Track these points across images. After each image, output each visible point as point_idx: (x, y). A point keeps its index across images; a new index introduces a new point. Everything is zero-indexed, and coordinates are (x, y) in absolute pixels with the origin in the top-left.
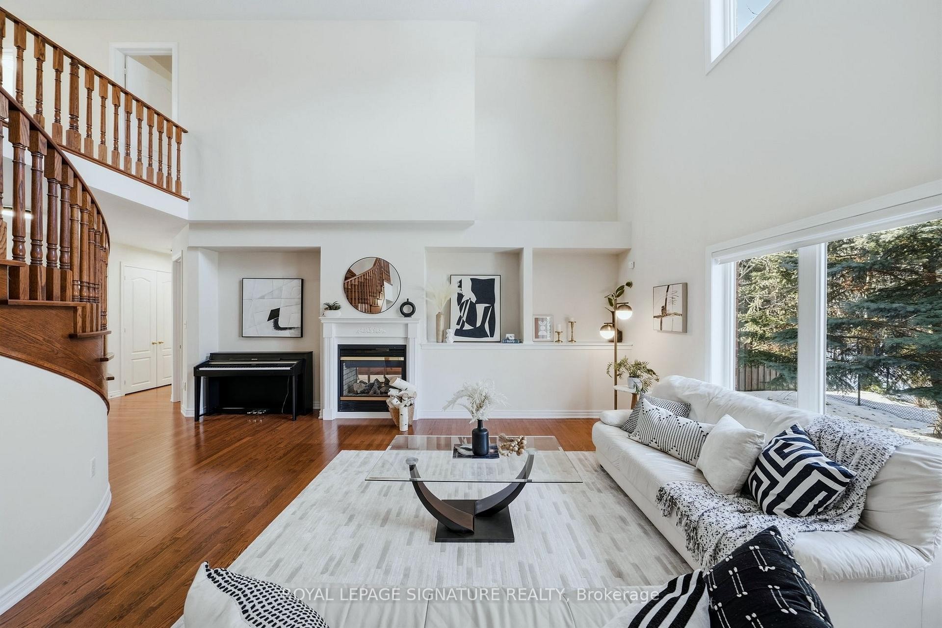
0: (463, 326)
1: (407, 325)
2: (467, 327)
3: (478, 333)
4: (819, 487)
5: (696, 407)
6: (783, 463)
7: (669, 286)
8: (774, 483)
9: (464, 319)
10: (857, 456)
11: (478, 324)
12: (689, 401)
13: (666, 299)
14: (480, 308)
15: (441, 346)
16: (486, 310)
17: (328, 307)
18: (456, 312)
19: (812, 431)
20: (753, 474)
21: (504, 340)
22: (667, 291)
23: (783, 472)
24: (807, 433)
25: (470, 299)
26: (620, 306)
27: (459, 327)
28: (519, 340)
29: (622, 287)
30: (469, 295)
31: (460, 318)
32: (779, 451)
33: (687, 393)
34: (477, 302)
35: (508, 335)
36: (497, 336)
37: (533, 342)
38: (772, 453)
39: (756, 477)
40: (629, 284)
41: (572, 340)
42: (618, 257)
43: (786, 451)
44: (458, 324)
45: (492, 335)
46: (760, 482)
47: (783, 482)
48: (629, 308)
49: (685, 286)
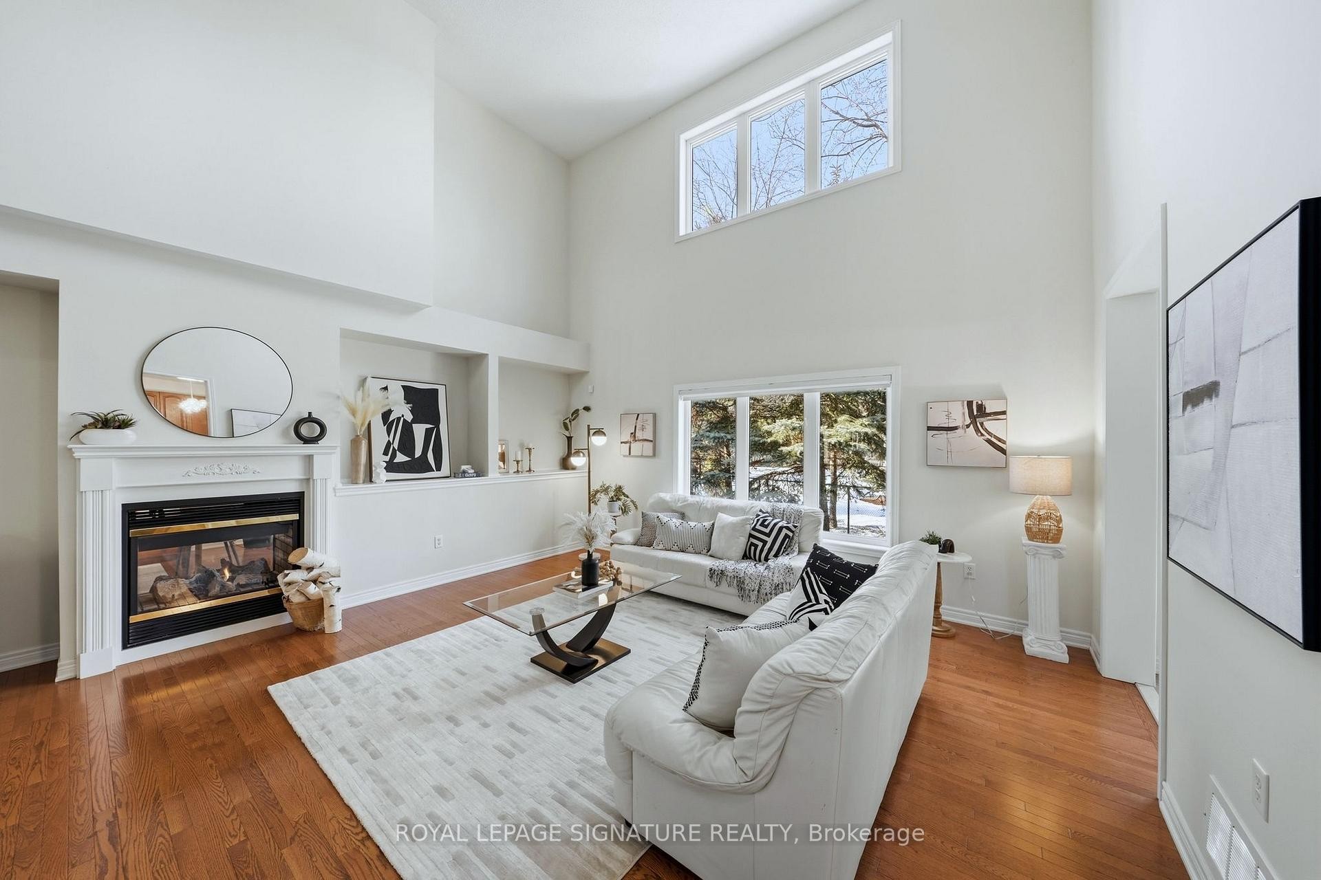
0: (394, 456)
1: (309, 459)
2: (401, 458)
3: (419, 466)
4: (786, 536)
5: (688, 513)
6: (767, 531)
7: (638, 415)
8: (765, 542)
9: (396, 445)
10: (793, 517)
11: (418, 453)
12: (683, 511)
13: (636, 427)
14: (419, 430)
15: (363, 489)
16: (428, 433)
17: (92, 421)
18: (380, 437)
19: (769, 511)
20: (750, 542)
21: (456, 474)
22: (637, 419)
23: (768, 535)
24: (767, 512)
25: (403, 416)
26: (595, 432)
27: (387, 458)
28: (480, 472)
29: (578, 410)
30: (403, 411)
31: (389, 444)
32: (762, 525)
33: (679, 504)
34: (414, 421)
35: (464, 467)
36: (446, 469)
37: (499, 474)
38: (758, 527)
39: (752, 544)
40: (587, 409)
41: (530, 470)
42: (571, 378)
43: (766, 523)
44: (386, 453)
45: (439, 469)
46: (756, 546)
47: (770, 540)
48: (604, 434)
49: (655, 415)
